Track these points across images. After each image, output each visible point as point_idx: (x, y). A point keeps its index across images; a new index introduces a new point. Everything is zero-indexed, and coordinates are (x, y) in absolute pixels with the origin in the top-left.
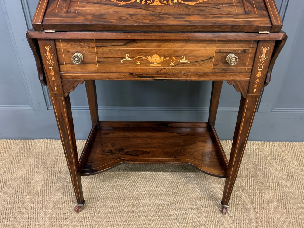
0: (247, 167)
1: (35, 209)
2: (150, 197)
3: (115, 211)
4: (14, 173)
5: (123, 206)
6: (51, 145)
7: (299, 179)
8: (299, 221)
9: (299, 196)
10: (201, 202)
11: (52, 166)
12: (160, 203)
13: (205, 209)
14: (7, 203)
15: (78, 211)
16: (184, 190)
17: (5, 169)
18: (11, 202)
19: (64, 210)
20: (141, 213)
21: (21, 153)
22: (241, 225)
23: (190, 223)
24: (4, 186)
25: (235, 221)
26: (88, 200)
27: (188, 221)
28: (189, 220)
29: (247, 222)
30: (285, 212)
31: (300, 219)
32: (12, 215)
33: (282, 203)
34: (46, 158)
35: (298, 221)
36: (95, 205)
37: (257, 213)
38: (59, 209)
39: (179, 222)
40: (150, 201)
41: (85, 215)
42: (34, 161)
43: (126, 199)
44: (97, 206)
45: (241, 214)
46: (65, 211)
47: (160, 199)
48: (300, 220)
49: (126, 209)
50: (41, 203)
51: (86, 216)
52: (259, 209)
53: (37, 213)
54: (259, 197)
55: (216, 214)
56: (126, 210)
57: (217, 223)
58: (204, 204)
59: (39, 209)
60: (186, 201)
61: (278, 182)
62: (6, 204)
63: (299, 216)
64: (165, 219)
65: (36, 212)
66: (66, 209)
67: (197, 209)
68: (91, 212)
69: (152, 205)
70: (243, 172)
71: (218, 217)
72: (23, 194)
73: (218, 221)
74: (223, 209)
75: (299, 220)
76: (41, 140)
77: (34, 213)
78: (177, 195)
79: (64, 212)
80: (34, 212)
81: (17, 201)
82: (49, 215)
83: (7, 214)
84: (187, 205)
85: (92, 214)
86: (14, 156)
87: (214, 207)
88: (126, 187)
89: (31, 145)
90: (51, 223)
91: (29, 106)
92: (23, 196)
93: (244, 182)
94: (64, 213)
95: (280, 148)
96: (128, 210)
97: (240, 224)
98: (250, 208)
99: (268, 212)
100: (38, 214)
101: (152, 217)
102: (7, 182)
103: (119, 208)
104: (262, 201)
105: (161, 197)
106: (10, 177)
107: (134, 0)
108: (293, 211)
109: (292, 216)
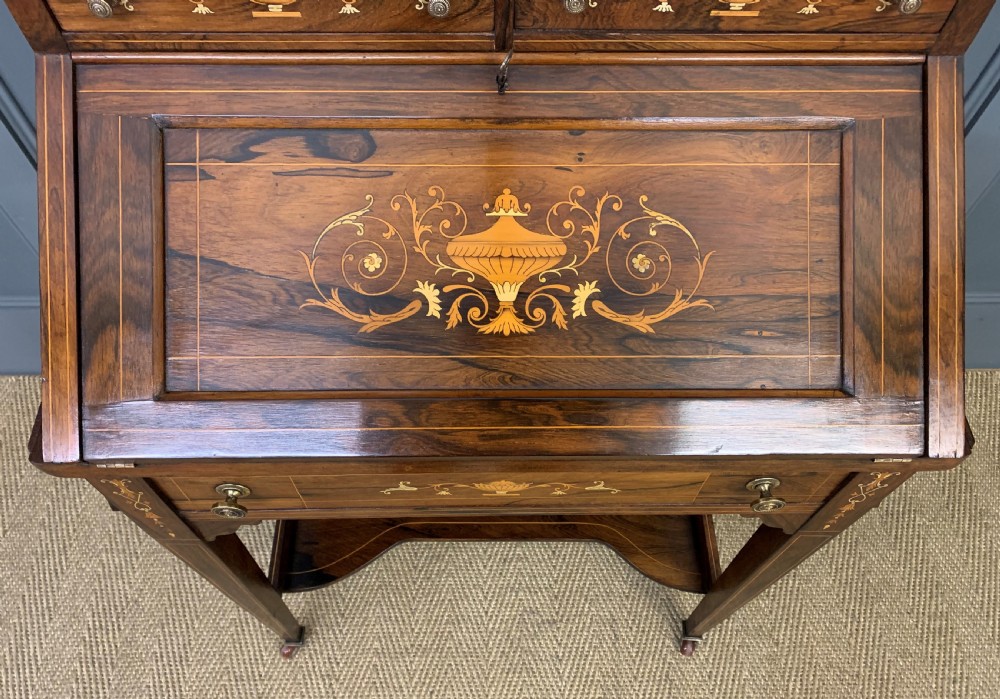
1: (169, 647)
2: (486, 598)
3: (391, 647)
4: (78, 516)
5: (413, 630)
8: (883, 670)
10: (629, 613)
12: (514, 619)
13: (636, 637)
14: (89, 629)
16: (583, 570)
17: (50, 503)
18: (97, 623)
19: (251, 648)
20: (461, 654)
22: (727, 686)
23: (592, 681)
24: (62, 569)
25: (714, 674)
26: (313, 612)
27: (587, 676)
28: (591, 674)
29: (745, 675)
30: (853, 641)
31: (887, 663)
32: (113, 668)
33: (850, 613)
35: (880, 668)
36: (334, 630)
37: (777, 644)
38: (237, 645)
39: (565, 678)
40: (486, 613)
41: (310, 665)
43: (418, 605)
44: (341, 631)
45: (731, 649)
46: (255, 651)
47: (513, 604)
48: (886, 668)
49: (422, 641)
50: (184, 626)
51: (314, 667)
52: (783, 631)
53: (178, 659)
55: (664, 653)
56: (420, 645)
57: (665, 681)
58: (634, 621)
59: (181, 647)
60: (586, 610)
62: (87, 631)
63: (887, 655)
64: (528, 672)
65: (174, 657)
66: (256, 645)
67: (615, 635)
68: (325, 653)
69: (491, 626)
71: (669, 660)
72: (126, 594)
73: (667, 676)
74: (685, 643)
75: (883, 666)
77: (172, 659)
78: (563, 589)
79: (252, 653)
80: (171, 655)
81: (114, 620)
82: (212, 666)
83: (96, 665)
84: (587, 625)
85: (329, 659)
87: (661, 627)
88: (418, 564)
90: (223, 691)
92: (128, 603)
94: (252, 657)
96: (425, 643)
97: (725, 683)
99: (805, 640)
100: (184, 663)
101: (492, 666)
102: (69, 553)
103: (402, 636)
104: (796, 606)
105: (516, 596)
106: (71, 531)
107: (417, 305)
108: (874, 638)
109: (867, 654)
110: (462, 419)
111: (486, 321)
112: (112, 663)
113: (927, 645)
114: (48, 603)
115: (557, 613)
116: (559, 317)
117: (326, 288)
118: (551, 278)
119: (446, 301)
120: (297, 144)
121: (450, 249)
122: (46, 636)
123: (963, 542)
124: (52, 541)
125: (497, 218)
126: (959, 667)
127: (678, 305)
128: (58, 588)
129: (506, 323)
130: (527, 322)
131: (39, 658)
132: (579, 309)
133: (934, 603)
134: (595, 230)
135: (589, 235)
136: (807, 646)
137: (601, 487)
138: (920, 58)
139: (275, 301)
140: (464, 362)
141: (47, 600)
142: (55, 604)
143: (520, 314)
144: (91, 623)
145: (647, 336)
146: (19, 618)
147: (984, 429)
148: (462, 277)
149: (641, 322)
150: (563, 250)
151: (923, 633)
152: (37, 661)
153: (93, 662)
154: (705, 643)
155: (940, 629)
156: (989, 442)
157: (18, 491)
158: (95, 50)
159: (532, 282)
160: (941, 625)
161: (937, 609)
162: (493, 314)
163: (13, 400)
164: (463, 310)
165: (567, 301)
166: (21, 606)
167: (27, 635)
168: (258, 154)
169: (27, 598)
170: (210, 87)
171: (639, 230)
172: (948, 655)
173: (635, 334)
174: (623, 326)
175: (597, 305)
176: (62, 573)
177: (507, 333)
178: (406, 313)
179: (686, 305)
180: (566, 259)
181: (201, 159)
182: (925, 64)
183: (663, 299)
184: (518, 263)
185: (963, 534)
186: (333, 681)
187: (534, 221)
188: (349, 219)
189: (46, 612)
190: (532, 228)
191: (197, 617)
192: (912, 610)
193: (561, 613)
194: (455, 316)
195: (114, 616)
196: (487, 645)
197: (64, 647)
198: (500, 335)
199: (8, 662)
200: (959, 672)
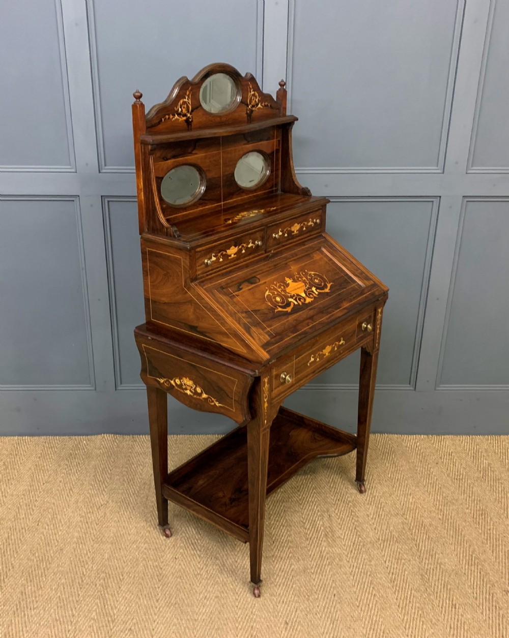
0: (401, 469)
6: (117, 443)
7: (469, 481)
9: (464, 501)
10: (335, 509)
11: (126, 470)
13: (339, 516)
16: (313, 496)
17: (64, 475)
18: (88, 511)
21: (76, 454)
29: (392, 528)
33: (440, 509)
34: (114, 460)
37: (406, 519)
39: (307, 529)
42: (99, 464)
52: (408, 515)
54: (411, 503)
55: (353, 521)
58: (338, 511)
60: (315, 508)
61: (440, 486)
63: (458, 522)
70: (395, 474)
72: (101, 503)
73: (355, 528)
76: (99, 437)
78: (304, 502)
81: (96, 510)
84: (316, 513)
86: (68, 459)
89: (86, 444)
91: (90, 385)
93: (394, 486)
95: (453, 444)
98: (398, 514)
99: (419, 518)
104: (414, 507)
106: (74, 483)
108: (451, 517)
109: (448, 521)
113: (476, 519)
114: (65, 505)
124: (65, 486)
133: (478, 506)
160: (482, 513)
161: (480, 508)
163: (44, 444)
166: (53, 506)
172: (486, 522)
185: (491, 485)
189: (65, 508)
192: (468, 508)
200: (492, 527)
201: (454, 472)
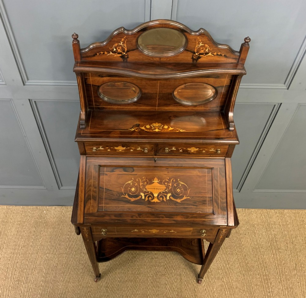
1: (65, 278)
2: (147, 268)
3: (122, 280)
4: (40, 244)
5: (128, 276)
6: (63, 213)
7: (262, 250)
10: (185, 273)
11: (68, 237)
12: (154, 274)
13: (186, 279)
15: (96, 281)
16: (173, 261)
17: (33, 240)
19: (86, 279)
20: (141, 282)
21: (40, 222)
22: (210, 292)
23: (175, 290)
24: (37, 258)
25: (207, 289)
29: (215, 289)
30: (243, 282)
32: (51, 284)
33: (243, 274)
34: (62, 229)
37: (223, 282)
38: (83, 278)
39: (168, 289)
40: (147, 272)
42: (53, 231)
43: (129, 269)
44: (109, 276)
45: (211, 283)
47: (154, 270)
50: (69, 273)
51: (103, 285)
52: (225, 279)
53: (67, 281)
54: (228, 268)
55: (194, 283)
58: (186, 275)
59: (68, 278)
60: (173, 272)
61: (245, 253)
62: (44, 274)
63: (252, 285)
64: (158, 287)
67: (181, 278)
68: (105, 281)
69: (148, 275)
71: (195, 285)
72: (53, 265)
73: (194, 289)
74: (199, 280)
75: (251, 288)
76: (53, 208)
78: (167, 266)
81: (51, 271)
82: (76, 283)
84: (174, 275)
85: (107, 282)
86: (36, 226)
89: (46, 214)
91: (43, 187)
92: (54, 267)
94: (87, 282)
96: (131, 279)
100: (69, 283)
101: (149, 285)
102: (38, 253)
103: (125, 277)
104: (229, 272)
105: (155, 268)
106: (39, 248)
107: (140, 197)
108: (249, 281)
109: (247, 285)
110: (148, 217)
111: (152, 200)
112: (51, 282)
113: (263, 283)
114: (34, 266)
115: (166, 272)
116: (164, 199)
117: (125, 194)
118: (163, 193)
119: (145, 196)
120: (121, 169)
121: (146, 187)
122: (34, 275)
123: (274, 256)
124: (34, 250)
125: (154, 182)
126: (271, 289)
127: (185, 198)
128: (36, 263)
129: (156, 200)
130: (159, 200)
131: (32, 281)
132: (168, 198)
133: (265, 272)
134: (171, 185)
135: (170, 185)
136: (231, 282)
137: (173, 231)
138: (224, 158)
139: (117, 196)
140: (148, 207)
141: (33, 266)
142: (36, 267)
143: (158, 199)
144: (45, 272)
145: (180, 203)
146: (27, 270)
147: (281, 226)
148: (148, 192)
149: (179, 201)
150: (165, 188)
151: (261, 280)
152: (31, 281)
153: (46, 282)
154: (204, 281)
155: (266, 279)
156: (282, 229)
157: (24, 237)
158: (90, 155)
159: (160, 193)
160: (266, 278)
161: (266, 273)
162: (153, 198)
163: (22, 213)
164: (148, 198)
165: (166, 197)
166: (27, 267)
167: (29, 275)
168: (115, 171)
169: (28, 265)
170: (108, 161)
171: (178, 185)
172: (268, 286)
173: (178, 203)
174: (175, 201)
175: (171, 197)
176: (37, 259)
177: (156, 202)
178: (138, 198)
179: (186, 198)
180: (166, 189)
181: (106, 172)
182: (225, 159)
183: (182, 197)
184: (158, 190)
185: (274, 254)
186: (108, 288)
187: (160, 183)
188: (129, 182)
189: (33, 269)
190: (160, 184)
191: (72, 271)
192: (259, 274)
193: (167, 272)
194: (147, 199)
195: (51, 270)
196: (147, 280)
197: (38, 278)
198: (154, 202)
199: (24, 281)
200: (271, 290)
201: (254, 242)
